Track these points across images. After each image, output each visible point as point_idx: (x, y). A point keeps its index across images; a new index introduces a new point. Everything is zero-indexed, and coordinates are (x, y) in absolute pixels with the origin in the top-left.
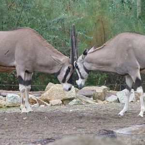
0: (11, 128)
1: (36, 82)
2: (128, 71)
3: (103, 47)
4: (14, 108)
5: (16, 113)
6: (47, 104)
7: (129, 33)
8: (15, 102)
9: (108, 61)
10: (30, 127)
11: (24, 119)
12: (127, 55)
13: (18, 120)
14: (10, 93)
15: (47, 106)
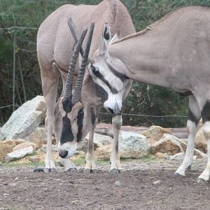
0: (128, 202)
1: (180, 109)
2: (191, 86)
3: (144, 33)
4: (135, 161)
5: (138, 171)
6: (202, 154)
7: (200, 7)
8: (137, 148)
9: (154, 61)
10: (167, 200)
11: (155, 183)
12: (195, 52)
13: (142, 185)
14: (127, 130)
15: (201, 157)
